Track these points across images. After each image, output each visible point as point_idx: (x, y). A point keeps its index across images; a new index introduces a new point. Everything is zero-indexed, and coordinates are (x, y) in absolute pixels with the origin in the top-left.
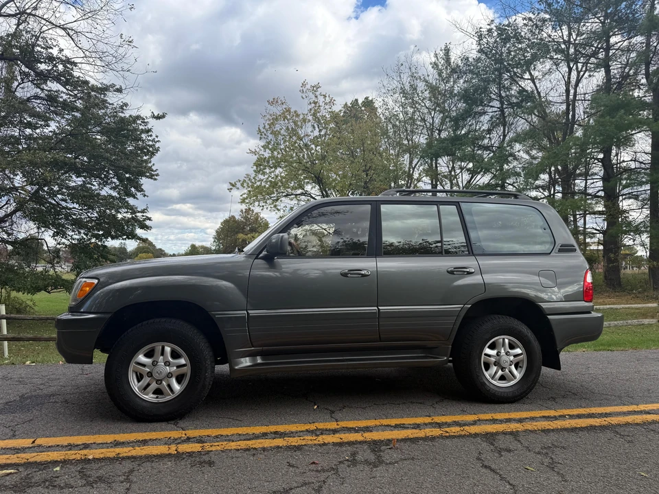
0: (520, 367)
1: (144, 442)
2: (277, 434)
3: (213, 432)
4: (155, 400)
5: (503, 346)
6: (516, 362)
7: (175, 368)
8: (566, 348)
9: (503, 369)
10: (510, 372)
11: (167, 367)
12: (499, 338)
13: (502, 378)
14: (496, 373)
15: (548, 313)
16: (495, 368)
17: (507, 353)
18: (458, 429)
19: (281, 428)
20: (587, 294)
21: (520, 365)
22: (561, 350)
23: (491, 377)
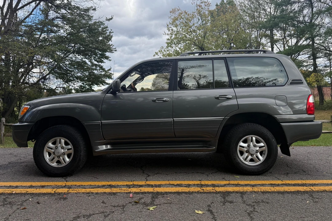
0: (264, 154)
1: (43, 187)
2: (111, 186)
3: (78, 183)
4: (57, 166)
5: (251, 142)
6: (261, 151)
7: (67, 150)
8: (294, 144)
9: (252, 155)
10: (257, 157)
11: (62, 150)
12: (249, 137)
13: (252, 160)
14: (247, 157)
15: (280, 122)
16: (246, 154)
17: (255, 146)
18: (211, 188)
19: (113, 183)
20: (310, 110)
21: (264, 153)
22: (290, 144)
23: (244, 160)
